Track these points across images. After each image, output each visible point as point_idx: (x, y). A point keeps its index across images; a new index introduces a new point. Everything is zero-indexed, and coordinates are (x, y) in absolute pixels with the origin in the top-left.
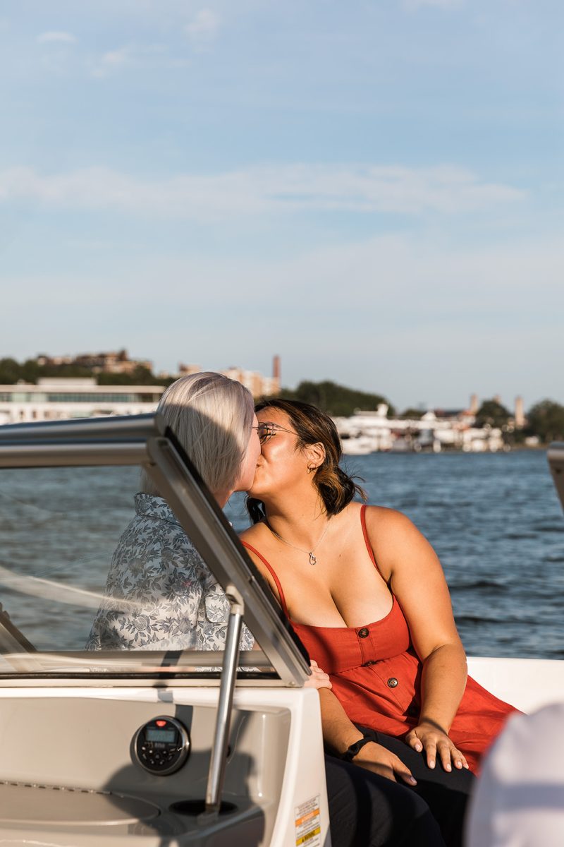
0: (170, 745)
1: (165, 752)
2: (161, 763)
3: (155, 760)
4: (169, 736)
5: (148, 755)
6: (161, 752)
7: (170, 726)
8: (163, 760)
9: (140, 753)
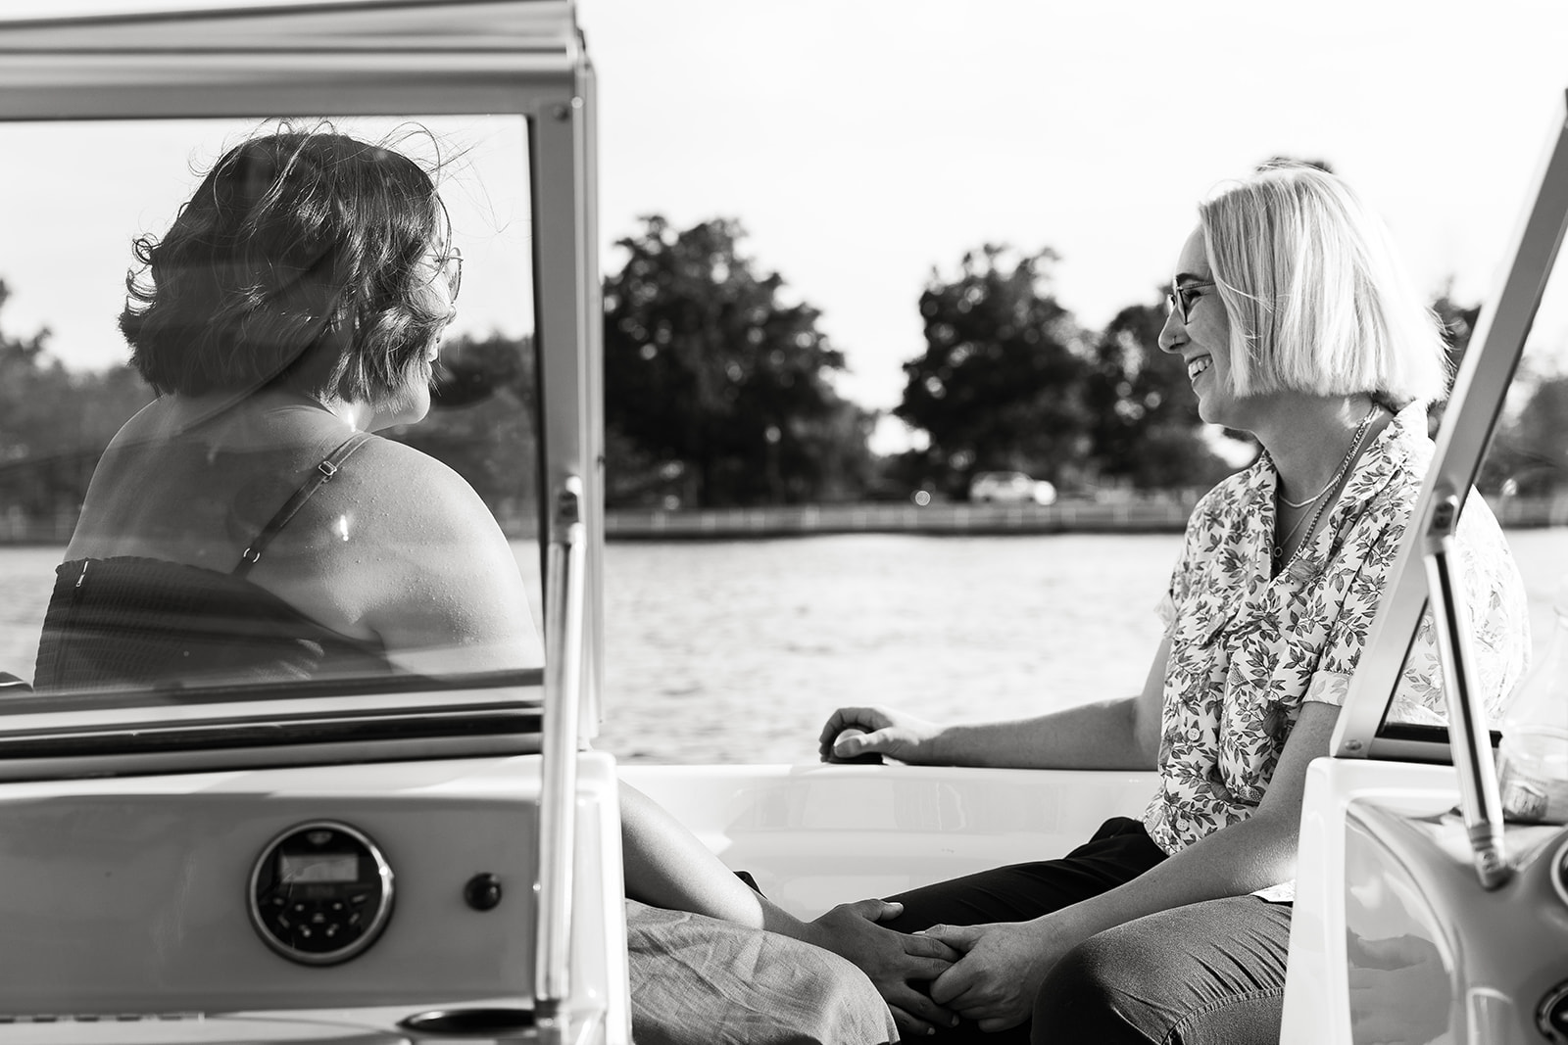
0: (348, 887)
1: (338, 906)
2: (330, 932)
3: (312, 926)
4: (345, 869)
5: (293, 916)
6: (326, 906)
7: (340, 844)
8: (335, 926)
9: (269, 913)
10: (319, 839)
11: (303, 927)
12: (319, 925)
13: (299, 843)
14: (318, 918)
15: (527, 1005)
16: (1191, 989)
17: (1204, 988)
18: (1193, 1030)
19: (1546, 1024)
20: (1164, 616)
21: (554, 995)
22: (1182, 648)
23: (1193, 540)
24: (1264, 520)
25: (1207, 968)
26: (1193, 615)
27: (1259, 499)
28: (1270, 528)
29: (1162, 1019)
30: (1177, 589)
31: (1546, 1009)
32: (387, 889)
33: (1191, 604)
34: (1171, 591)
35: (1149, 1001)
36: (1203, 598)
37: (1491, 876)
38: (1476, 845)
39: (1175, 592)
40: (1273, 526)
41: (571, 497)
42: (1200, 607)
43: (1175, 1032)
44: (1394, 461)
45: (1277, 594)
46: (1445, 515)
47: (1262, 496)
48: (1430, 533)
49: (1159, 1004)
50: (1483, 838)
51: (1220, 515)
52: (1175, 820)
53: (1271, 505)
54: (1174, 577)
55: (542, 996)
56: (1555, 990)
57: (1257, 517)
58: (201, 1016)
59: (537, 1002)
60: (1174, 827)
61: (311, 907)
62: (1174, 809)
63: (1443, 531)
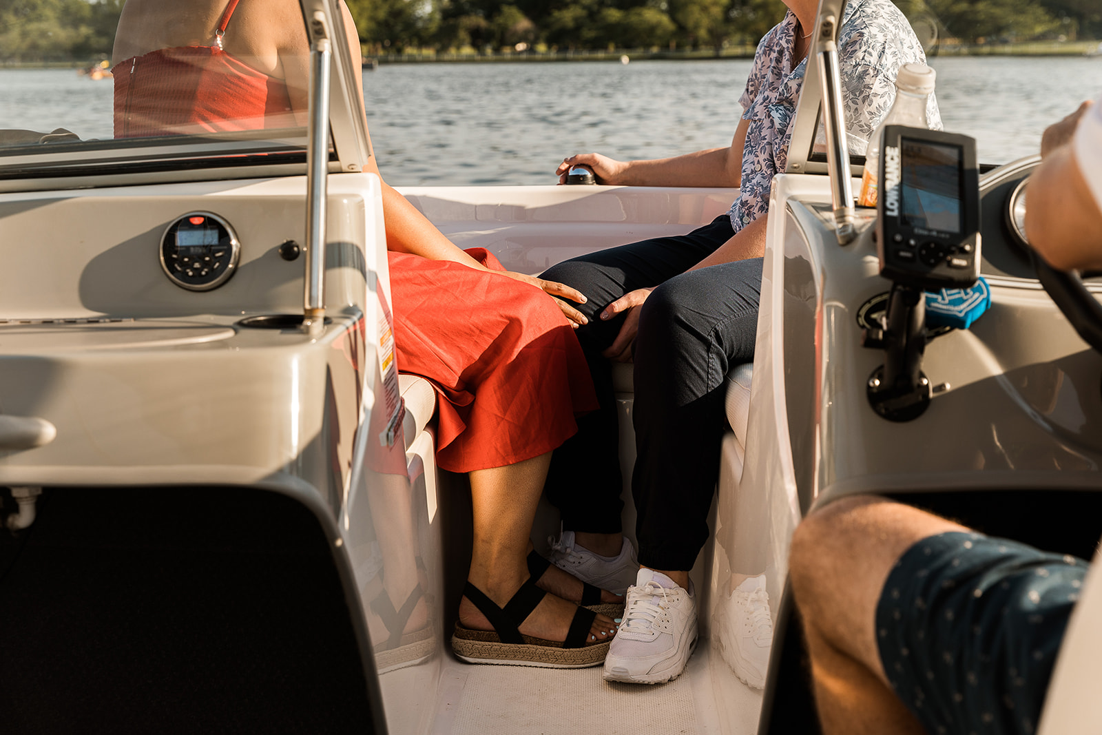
0: (213, 248)
1: (207, 258)
2: (203, 273)
3: (194, 270)
4: (211, 237)
5: (182, 264)
6: (200, 258)
7: (210, 223)
8: (206, 270)
9: (170, 262)
10: (197, 221)
11: (188, 270)
12: (197, 269)
13: (184, 223)
14: (197, 265)
15: (301, 312)
16: (727, 305)
17: (735, 305)
18: (727, 328)
19: (862, 321)
20: (744, 104)
21: (314, 305)
22: (759, 124)
23: (758, 61)
24: (788, 42)
25: (738, 294)
26: (761, 104)
27: (786, 31)
28: (791, 45)
29: (708, 322)
30: (751, 89)
31: (863, 312)
32: (234, 249)
33: (759, 98)
34: (747, 90)
35: (701, 312)
36: (766, 94)
37: (843, 237)
38: (838, 220)
39: (750, 91)
40: (793, 45)
41: (319, 23)
42: (765, 99)
43: (715, 329)
44: (854, 6)
45: (790, 86)
46: (829, 28)
47: (788, 30)
48: (820, 40)
49: (707, 314)
50: (841, 217)
51: (773, 46)
52: (743, 216)
53: (793, 34)
54: (748, 81)
55: (308, 307)
56: (869, 301)
57: (784, 40)
58: (132, 320)
59: (306, 310)
60: (741, 220)
61: (193, 259)
62: (744, 210)
63: (828, 38)
